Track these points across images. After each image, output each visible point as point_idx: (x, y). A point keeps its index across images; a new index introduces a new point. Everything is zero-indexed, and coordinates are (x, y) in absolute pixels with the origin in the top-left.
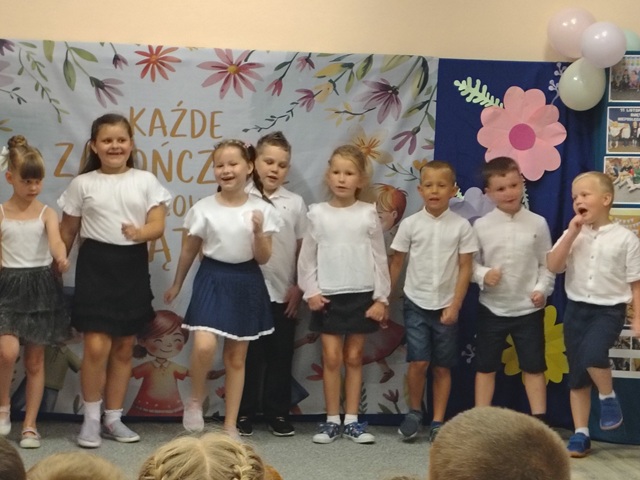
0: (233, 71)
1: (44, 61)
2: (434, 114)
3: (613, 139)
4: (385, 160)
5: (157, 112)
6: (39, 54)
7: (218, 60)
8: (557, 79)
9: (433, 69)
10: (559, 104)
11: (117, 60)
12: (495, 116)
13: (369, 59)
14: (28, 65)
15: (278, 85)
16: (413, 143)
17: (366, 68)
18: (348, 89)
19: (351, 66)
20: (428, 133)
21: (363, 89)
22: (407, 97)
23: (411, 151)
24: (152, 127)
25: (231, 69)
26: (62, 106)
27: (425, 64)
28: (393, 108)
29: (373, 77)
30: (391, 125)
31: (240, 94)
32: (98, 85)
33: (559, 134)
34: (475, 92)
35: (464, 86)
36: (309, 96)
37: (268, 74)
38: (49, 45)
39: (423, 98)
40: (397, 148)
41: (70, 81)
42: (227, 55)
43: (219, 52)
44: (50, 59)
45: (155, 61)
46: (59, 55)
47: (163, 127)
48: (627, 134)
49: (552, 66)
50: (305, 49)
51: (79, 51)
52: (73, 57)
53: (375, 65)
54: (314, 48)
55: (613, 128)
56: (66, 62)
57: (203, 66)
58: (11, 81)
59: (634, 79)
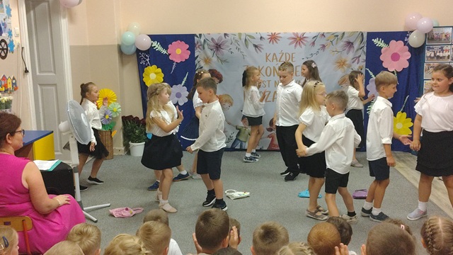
0: (298, 40)
1: (239, 40)
2: (365, 50)
3: (427, 57)
4: (349, 66)
5: (274, 54)
6: (237, 37)
7: (293, 36)
8: (408, 37)
9: (365, 36)
10: (408, 45)
11: (261, 38)
12: (386, 50)
13: (344, 33)
14: (233, 41)
15: (313, 43)
16: (359, 60)
17: (342, 37)
18: (336, 44)
19: (337, 36)
20: (364, 57)
21: (342, 43)
22: (356, 45)
23: (358, 63)
24: (273, 59)
25: (298, 39)
26: (245, 54)
27: (362, 34)
28: (352, 49)
29: (345, 39)
30: (351, 55)
31: (301, 47)
32: (256, 46)
33: (409, 55)
34: (379, 42)
35: (375, 41)
36: (324, 46)
37: (310, 40)
38: (240, 34)
39: (362, 45)
40: (353, 62)
41: (247, 46)
42: (296, 34)
43: (294, 33)
44: (240, 39)
45: (274, 38)
46: (243, 37)
47: (276, 59)
48: (433, 55)
49: (407, 32)
50: (322, 31)
51: (249, 36)
52: (248, 38)
53: (345, 35)
54: (325, 31)
55: (428, 53)
56: (246, 40)
57: (289, 38)
58: (228, 47)
59: (436, 36)
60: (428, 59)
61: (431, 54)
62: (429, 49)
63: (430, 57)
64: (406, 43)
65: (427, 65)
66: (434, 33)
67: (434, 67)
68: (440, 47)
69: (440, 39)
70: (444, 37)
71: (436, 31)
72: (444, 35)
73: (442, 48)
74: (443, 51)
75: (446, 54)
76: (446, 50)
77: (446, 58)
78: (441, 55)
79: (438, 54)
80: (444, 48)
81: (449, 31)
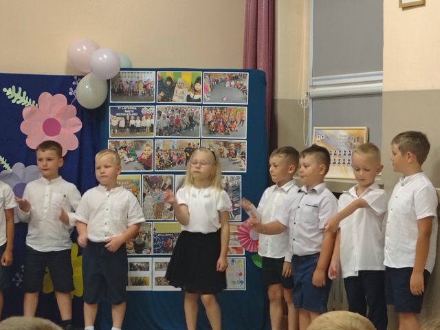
8: (75, 87)
12: (32, 113)
33: (77, 125)
35: (9, 92)
48: (122, 124)
55: (114, 121)
59: (126, 87)
60: (114, 132)
61: (119, 122)
63: (118, 127)
64: (71, 100)
65: (113, 143)
66: (124, 80)
67: (126, 147)
68: (135, 107)
69: (135, 94)
70: (141, 90)
71: (126, 77)
72: (141, 85)
73: (138, 111)
75: (147, 122)
76: (147, 115)
77: (148, 130)
78: (138, 123)
79: (132, 122)
80: (143, 111)
81: (150, 77)
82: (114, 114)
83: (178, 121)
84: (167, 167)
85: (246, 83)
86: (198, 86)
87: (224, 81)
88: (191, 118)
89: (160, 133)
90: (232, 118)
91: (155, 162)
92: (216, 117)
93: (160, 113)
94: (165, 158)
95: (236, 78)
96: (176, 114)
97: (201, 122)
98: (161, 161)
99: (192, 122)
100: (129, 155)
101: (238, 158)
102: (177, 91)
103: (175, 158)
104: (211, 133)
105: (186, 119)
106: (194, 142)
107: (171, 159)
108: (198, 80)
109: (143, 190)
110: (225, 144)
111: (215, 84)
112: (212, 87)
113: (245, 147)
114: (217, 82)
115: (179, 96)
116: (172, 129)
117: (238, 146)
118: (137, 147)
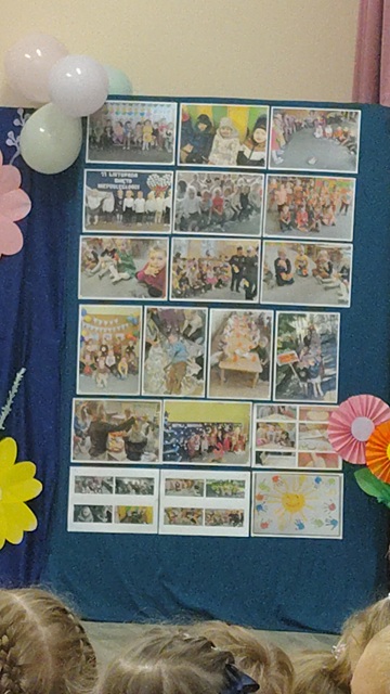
3: (91, 212)
8: (17, 131)
10: (20, 164)
33: (22, 205)
48: (109, 206)
49: (11, 113)
55: (92, 198)
59: (119, 131)
60: (92, 220)
61: (102, 202)
62: (95, 180)
63: (100, 211)
64: (10, 155)
65: (89, 242)
66: (115, 118)
67: (114, 251)
68: (134, 174)
69: (135, 146)
70: (148, 139)
71: (120, 113)
72: (148, 130)
73: (141, 181)
74: (145, 190)
75: (158, 204)
76: (158, 188)
77: (158, 219)
78: (139, 205)
79: (128, 202)
80: (150, 182)
81: (167, 114)
82: (93, 185)
83: (218, 203)
84: (194, 292)
85: (355, 131)
86: (260, 135)
87: (313, 125)
88: (244, 198)
89: (182, 225)
90: (325, 199)
91: (172, 282)
92: (294, 197)
93: (183, 185)
94: (192, 274)
95: (336, 120)
96: (215, 188)
97: (263, 205)
98: (183, 280)
99: (246, 206)
100: (119, 268)
101: (335, 278)
102: (219, 142)
103: (210, 275)
104: (283, 227)
105: (235, 200)
106: (248, 245)
107: (202, 277)
108: (261, 122)
109: (146, 336)
110: (310, 251)
111: (294, 132)
112: (288, 136)
113: (348, 258)
114: (298, 127)
115: (223, 153)
116: (207, 218)
117: (336, 254)
118: (136, 253)
